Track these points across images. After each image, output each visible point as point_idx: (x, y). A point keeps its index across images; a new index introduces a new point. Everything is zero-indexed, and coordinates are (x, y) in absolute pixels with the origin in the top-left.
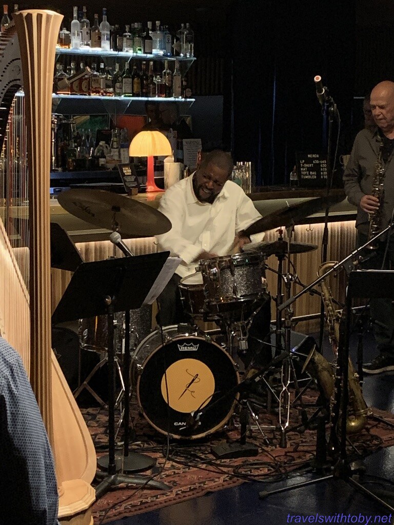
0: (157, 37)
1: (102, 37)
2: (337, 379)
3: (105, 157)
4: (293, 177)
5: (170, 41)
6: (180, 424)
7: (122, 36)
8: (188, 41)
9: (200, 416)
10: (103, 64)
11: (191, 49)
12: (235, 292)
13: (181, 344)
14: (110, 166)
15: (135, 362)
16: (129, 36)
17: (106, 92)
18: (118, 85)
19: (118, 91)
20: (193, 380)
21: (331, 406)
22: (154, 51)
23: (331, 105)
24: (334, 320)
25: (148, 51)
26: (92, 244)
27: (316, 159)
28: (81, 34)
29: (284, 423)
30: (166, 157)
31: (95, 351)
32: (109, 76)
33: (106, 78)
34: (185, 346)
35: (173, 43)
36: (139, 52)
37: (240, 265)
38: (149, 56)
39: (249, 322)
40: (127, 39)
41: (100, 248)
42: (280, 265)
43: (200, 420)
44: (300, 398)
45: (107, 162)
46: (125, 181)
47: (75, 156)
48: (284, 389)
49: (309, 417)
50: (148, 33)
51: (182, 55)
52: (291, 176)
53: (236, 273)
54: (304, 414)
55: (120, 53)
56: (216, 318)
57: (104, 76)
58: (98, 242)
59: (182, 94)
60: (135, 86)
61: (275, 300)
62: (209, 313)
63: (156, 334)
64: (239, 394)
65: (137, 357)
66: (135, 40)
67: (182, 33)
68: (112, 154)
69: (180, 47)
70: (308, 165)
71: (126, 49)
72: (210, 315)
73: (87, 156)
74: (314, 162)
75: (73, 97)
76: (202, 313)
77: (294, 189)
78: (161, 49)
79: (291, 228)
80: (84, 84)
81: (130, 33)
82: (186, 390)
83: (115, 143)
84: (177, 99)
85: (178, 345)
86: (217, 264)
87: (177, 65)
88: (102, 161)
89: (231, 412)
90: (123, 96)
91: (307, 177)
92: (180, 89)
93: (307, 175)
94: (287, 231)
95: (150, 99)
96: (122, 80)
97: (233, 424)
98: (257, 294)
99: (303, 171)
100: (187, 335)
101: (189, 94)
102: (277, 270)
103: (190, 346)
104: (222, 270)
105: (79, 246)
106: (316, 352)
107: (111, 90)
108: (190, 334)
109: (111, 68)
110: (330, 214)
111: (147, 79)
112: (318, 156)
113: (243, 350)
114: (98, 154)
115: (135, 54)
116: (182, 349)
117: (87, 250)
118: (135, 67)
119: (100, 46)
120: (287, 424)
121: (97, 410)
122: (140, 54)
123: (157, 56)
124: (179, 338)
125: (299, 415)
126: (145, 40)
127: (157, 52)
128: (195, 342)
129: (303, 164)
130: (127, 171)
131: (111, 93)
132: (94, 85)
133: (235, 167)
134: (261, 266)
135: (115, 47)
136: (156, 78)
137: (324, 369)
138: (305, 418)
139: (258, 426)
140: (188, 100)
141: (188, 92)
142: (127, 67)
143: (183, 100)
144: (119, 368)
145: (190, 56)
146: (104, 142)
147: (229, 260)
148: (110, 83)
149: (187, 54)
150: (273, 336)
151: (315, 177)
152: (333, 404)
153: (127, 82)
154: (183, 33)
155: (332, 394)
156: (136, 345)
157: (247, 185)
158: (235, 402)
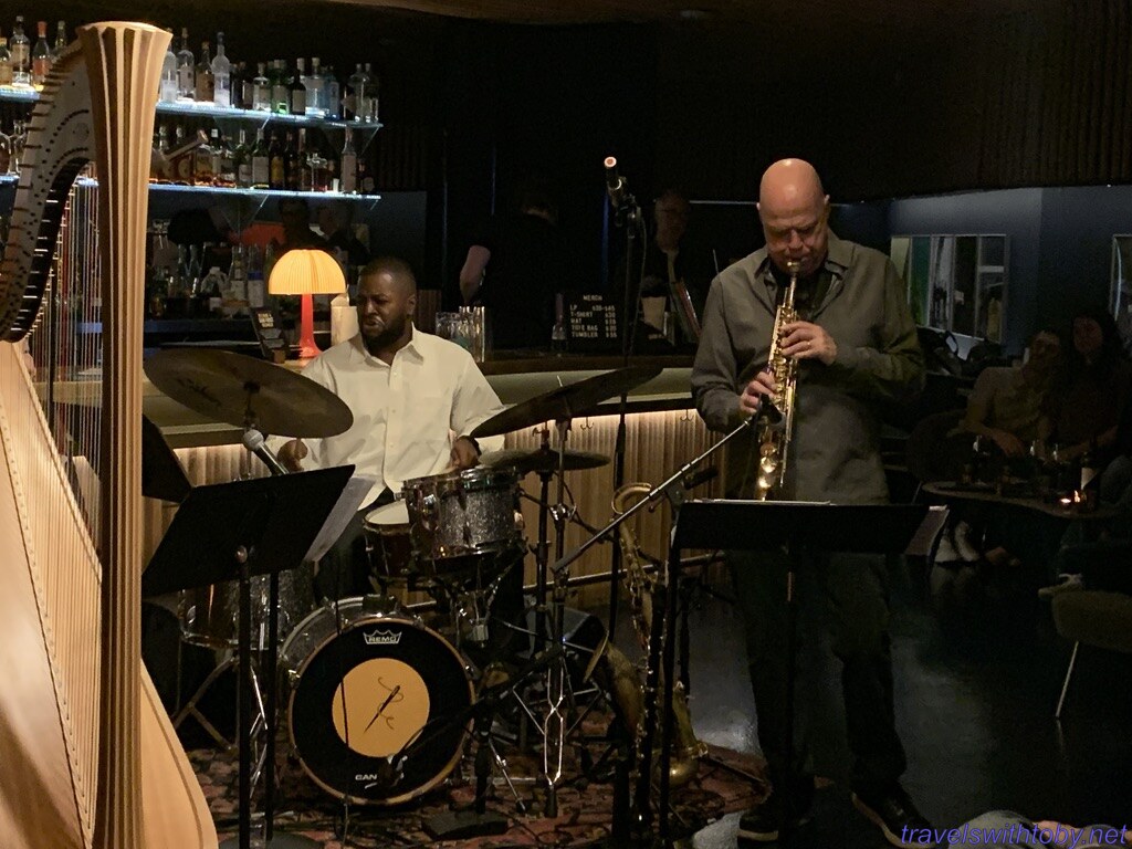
0: (314, 86)
1: (217, 82)
2: (647, 692)
3: (219, 295)
4: (557, 335)
5: (337, 93)
6: (366, 777)
7: (251, 81)
8: (368, 94)
9: (404, 763)
10: (216, 131)
11: (374, 110)
12: (467, 537)
13: (370, 633)
14: (230, 311)
15: (285, 667)
16: (265, 82)
17: (223, 181)
18: (243, 167)
19: (244, 179)
20: (391, 697)
21: (638, 741)
22: (309, 110)
23: (632, 208)
24: (641, 588)
25: (298, 110)
26: (202, 450)
27: (598, 303)
28: (177, 76)
29: (552, 772)
30: (336, 295)
31: (208, 645)
32: (228, 152)
33: (223, 155)
34: (377, 635)
35: (342, 97)
36: (281, 111)
37: (477, 489)
38: (299, 118)
39: (491, 592)
40: (261, 88)
41: (217, 458)
42: (545, 490)
43: (404, 770)
44: (579, 727)
45: (223, 305)
46: (262, 338)
47: (165, 291)
48: (552, 712)
49: (595, 761)
50: (297, 79)
51: (357, 118)
52: (554, 333)
53: (469, 506)
54: (585, 754)
55: (247, 111)
56: (431, 583)
57: (219, 152)
58: (213, 448)
59: (358, 188)
60: (275, 171)
61: (535, 551)
62: (418, 575)
63: (320, 614)
64: (473, 721)
65: (286, 657)
66: (275, 92)
67: (358, 81)
68: (232, 290)
69: (354, 105)
70: (582, 314)
71: (258, 106)
72: (420, 578)
73: (187, 292)
74: (594, 308)
75: (162, 187)
76: (405, 576)
77: (559, 355)
78: (321, 107)
79: (565, 424)
80: (183, 166)
81: (266, 76)
82: (377, 716)
83: (238, 271)
84: (348, 196)
85: (365, 635)
86: (434, 487)
87: (349, 137)
88: (215, 302)
89: (459, 755)
90: (252, 188)
91: (581, 335)
92: (354, 179)
93: (581, 331)
94: (560, 430)
95: (301, 194)
96: (251, 160)
97: (460, 776)
98: (506, 541)
99: (575, 324)
100: (379, 615)
101: (371, 187)
102: (539, 497)
103: (385, 636)
104: (444, 497)
105: (181, 453)
106: (610, 645)
107: (232, 176)
108: (386, 613)
109: (230, 138)
110: (630, 399)
111: (295, 158)
112: (600, 298)
113: (480, 642)
114: (208, 290)
115: (274, 115)
116: (372, 640)
117: (193, 461)
118: (273, 138)
119: (211, 99)
120: (558, 775)
121: (211, 753)
122: (284, 114)
123: (314, 119)
124: (365, 622)
125: (576, 757)
126: (293, 92)
127: (315, 112)
128: (394, 627)
129: (575, 311)
130: (266, 320)
131: (231, 182)
132: (201, 167)
133: (457, 316)
134: (512, 491)
135: (240, 102)
136: (311, 157)
137: (624, 674)
138: (586, 762)
139: (507, 778)
140: (368, 197)
141: (369, 183)
142: (260, 136)
143: (360, 196)
144: (255, 677)
145: (373, 119)
146: (218, 269)
147: (457, 482)
148: (229, 165)
149: (367, 117)
150: (531, 618)
151: (596, 335)
152: (641, 737)
153: (259, 164)
154: (360, 80)
155: (637, 721)
156: (285, 635)
157: (477, 347)
158: (467, 736)
